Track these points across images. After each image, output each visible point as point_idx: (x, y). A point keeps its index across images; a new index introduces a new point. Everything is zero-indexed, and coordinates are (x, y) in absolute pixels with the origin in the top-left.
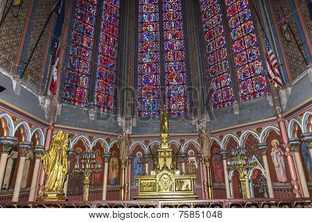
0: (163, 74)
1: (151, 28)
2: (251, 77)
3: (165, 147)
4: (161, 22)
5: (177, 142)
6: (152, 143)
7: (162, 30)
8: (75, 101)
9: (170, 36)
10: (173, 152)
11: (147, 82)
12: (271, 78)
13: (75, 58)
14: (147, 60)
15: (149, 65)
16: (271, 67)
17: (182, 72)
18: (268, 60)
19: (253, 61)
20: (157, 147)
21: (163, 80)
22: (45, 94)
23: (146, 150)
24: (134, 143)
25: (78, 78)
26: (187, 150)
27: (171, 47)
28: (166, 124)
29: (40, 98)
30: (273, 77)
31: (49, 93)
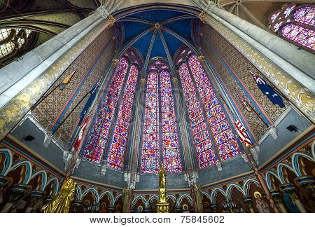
0: (161, 141)
1: (153, 111)
2: (226, 142)
3: (163, 201)
4: (160, 107)
5: (173, 197)
6: (151, 198)
7: (160, 113)
8: (92, 158)
9: (166, 116)
10: (170, 206)
11: (149, 146)
12: (242, 140)
13: (98, 126)
14: (149, 131)
15: (152, 135)
16: (240, 132)
17: (175, 140)
18: (237, 127)
19: (226, 130)
20: (156, 201)
21: (161, 145)
22: (70, 150)
23: (147, 204)
24: (136, 197)
25: (98, 140)
27: (167, 122)
28: (164, 180)
29: (65, 152)
30: (244, 139)
31: (73, 149)
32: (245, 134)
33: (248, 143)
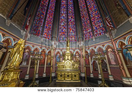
0: (68, 28)
1: (64, 15)
2: (99, 28)
3: (68, 52)
4: (67, 13)
5: (72, 51)
6: (63, 51)
7: (67, 16)
8: (36, 35)
9: (70, 18)
10: (71, 54)
11: (62, 31)
13: (38, 21)
14: (62, 24)
15: (63, 26)
17: (74, 28)
19: (99, 23)
20: (65, 52)
21: (67, 30)
23: (61, 53)
24: (57, 51)
25: (38, 27)
26: (76, 54)
27: (71, 21)
32: (111, 23)
33: (112, 27)
